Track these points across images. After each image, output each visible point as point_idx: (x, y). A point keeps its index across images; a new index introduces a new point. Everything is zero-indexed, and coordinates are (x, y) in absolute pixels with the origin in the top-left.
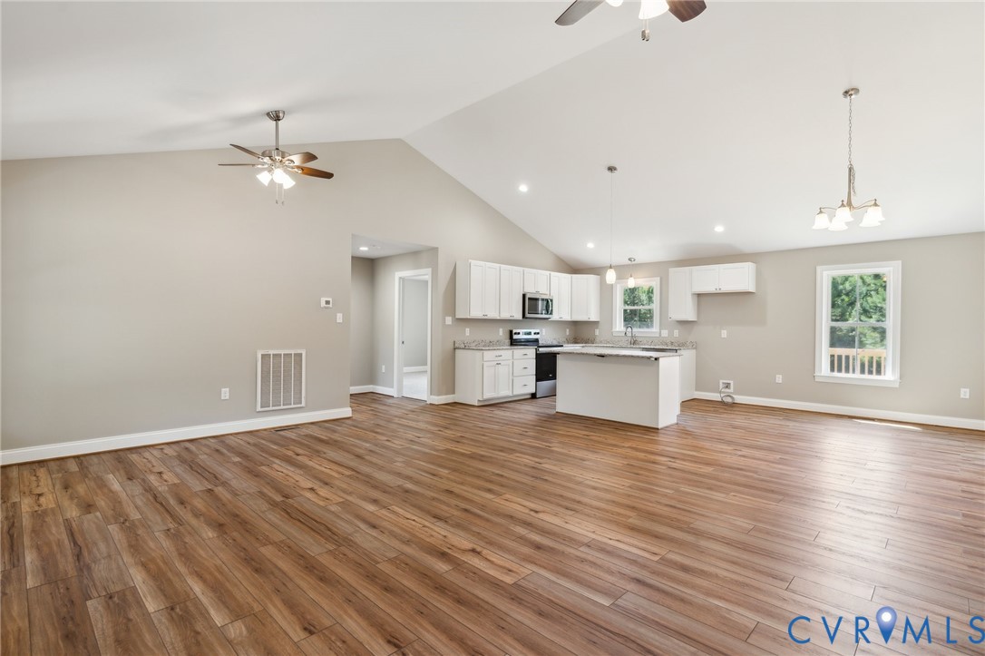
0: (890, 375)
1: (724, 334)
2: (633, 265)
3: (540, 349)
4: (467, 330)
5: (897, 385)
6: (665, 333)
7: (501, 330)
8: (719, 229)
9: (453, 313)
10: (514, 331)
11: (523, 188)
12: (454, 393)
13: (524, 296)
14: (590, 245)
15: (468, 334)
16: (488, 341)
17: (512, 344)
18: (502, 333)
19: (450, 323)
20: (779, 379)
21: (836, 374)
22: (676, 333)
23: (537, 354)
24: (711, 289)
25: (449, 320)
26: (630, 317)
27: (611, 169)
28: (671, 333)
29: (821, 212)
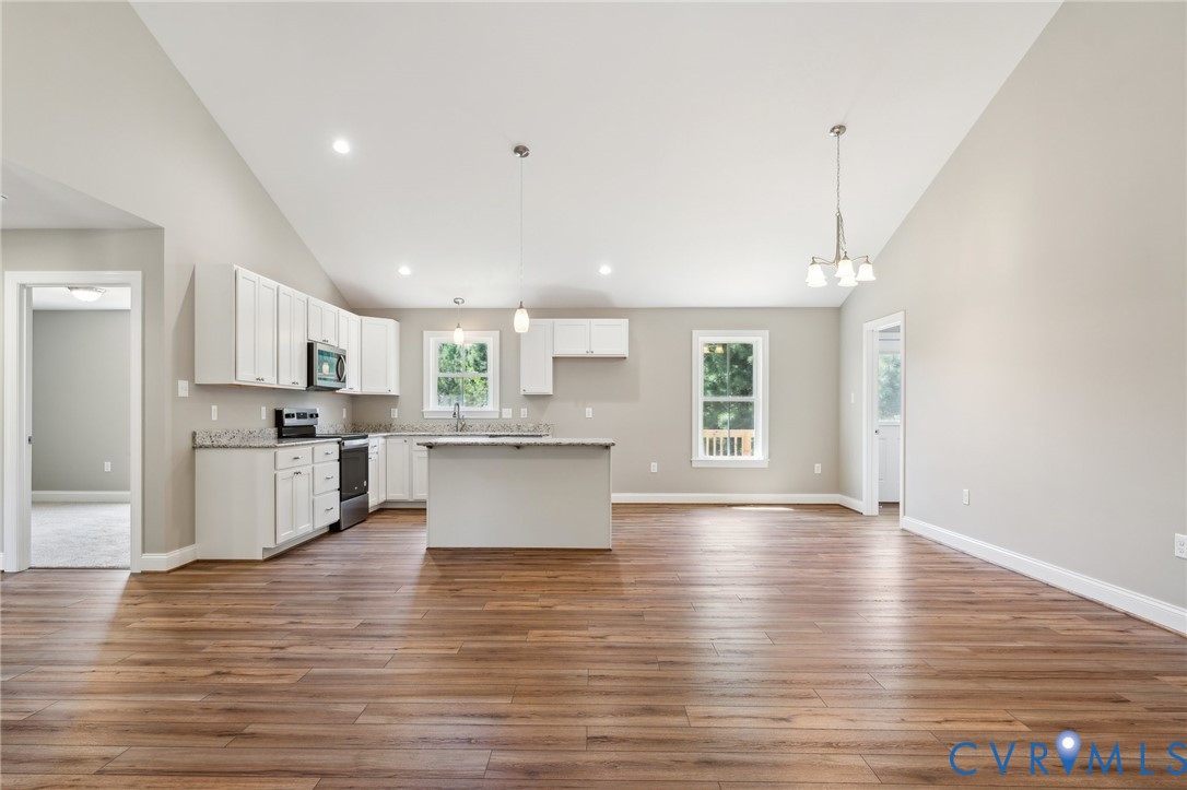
0: (759, 455)
1: (589, 412)
2: (462, 309)
3: (347, 443)
4: (214, 408)
5: (766, 466)
6: (507, 413)
7: (264, 409)
8: (605, 270)
9: (191, 376)
10: (286, 412)
11: (342, 146)
12: (193, 541)
13: (310, 347)
14: (405, 271)
15: (214, 417)
16: (246, 432)
17: (280, 436)
18: (263, 417)
19: (186, 394)
20: (654, 467)
21: (714, 457)
22: (524, 412)
23: (340, 451)
24: (579, 350)
25: (183, 388)
26: (448, 388)
27: (521, 150)
28: (516, 413)
29: (814, 262)
